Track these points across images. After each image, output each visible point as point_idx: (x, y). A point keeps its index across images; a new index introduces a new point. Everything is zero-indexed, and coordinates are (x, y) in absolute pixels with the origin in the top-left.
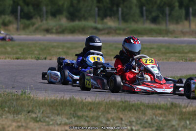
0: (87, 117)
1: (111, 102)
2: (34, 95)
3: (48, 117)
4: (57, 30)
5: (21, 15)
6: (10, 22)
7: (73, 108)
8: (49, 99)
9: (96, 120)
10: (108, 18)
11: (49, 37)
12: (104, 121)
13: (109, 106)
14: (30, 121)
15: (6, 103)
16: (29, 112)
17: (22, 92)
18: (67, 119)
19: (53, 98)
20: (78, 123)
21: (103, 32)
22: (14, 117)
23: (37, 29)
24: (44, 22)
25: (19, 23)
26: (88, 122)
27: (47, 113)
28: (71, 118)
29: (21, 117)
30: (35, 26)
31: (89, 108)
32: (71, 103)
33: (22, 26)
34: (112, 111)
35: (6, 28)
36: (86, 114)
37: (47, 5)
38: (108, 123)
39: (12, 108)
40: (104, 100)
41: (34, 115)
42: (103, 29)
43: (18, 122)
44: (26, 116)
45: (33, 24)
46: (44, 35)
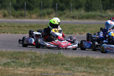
0: (96, 67)
1: (110, 59)
2: (65, 55)
3: (74, 68)
4: (78, 17)
5: (58, 9)
6: (51, 13)
7: (88, 63)
8: (74, 57)
9: (102, 69)
10: (109, 10)
11: (74, 21)
12: (106, 70)
13: (109, 61)
14: (63, 70)
15: (49, 59)
16: (62, 65)
17: (59, 53)
18: (85, 68)
19: (77, 57)
20: (91, 71)
21: (105, 18)
22: (54, 67)
23: (67, 16)
24: (71, 12)
25: (57, 13)
26: (97, 70)
27: (73, 65)
28: (87, 68)
29: (58, 67)
30: (66, 15)
31: (97, 62)
32: (87, 60)
33: (58, 15)
34: (111, 64)
35: (49, 15)
36: (96, 66)
37: (73, 3)
38: (109, 71)
39: (53, 62)
40: (106, 58)
41: (65, 66)
42: (106, 17)
43: (56, 70)
44: (61, 67)
45: (65, 14)
46: (72, 20)
